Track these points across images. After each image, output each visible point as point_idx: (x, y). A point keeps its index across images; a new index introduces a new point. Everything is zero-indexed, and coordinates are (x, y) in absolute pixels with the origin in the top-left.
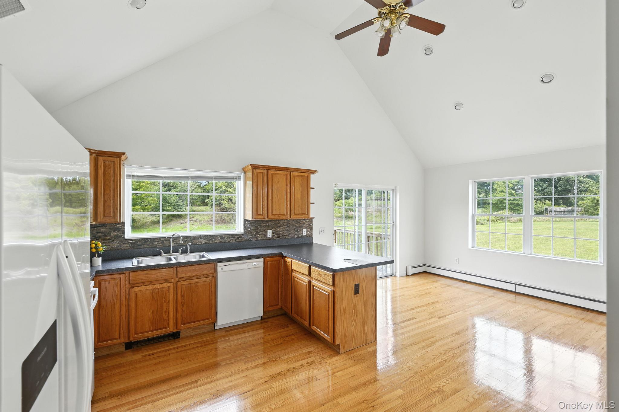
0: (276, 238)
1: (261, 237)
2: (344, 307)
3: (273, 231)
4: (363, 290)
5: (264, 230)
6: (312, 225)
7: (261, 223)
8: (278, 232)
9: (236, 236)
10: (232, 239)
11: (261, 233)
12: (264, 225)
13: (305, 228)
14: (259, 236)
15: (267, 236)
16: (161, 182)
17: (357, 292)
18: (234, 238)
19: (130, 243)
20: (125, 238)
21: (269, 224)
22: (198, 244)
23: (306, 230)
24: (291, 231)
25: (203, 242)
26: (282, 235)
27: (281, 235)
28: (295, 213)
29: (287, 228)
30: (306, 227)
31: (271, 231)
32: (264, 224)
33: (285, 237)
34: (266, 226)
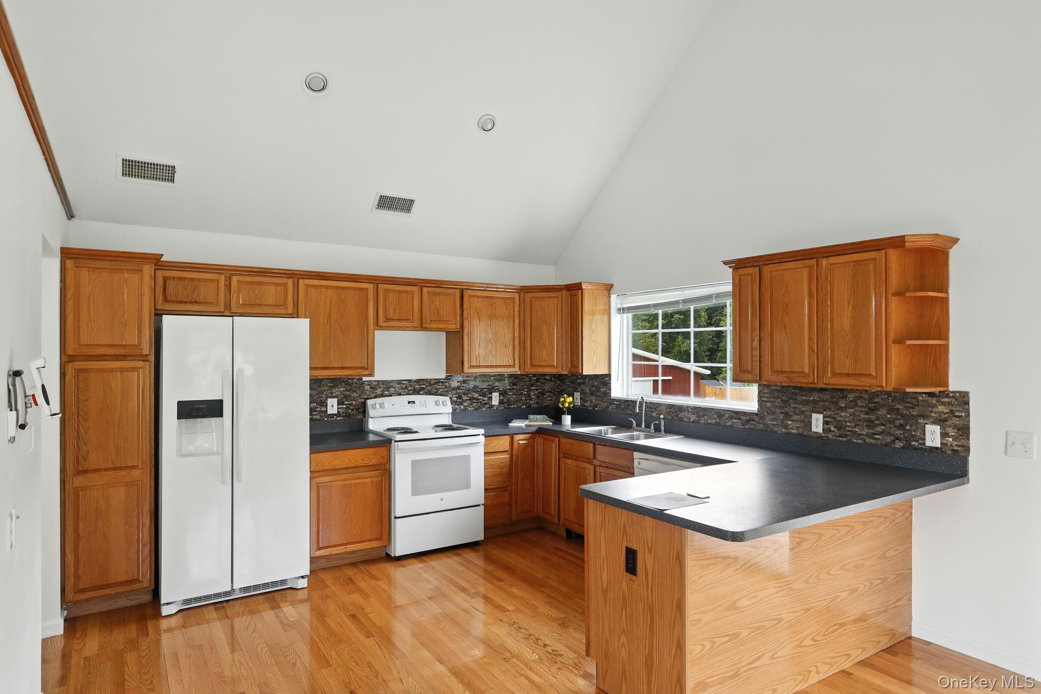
0: (834, 438)
1: (797, 428)
2: (605, 585)
3: (828, 417)
4: (647, 574)
5: (803, 412)
6: (969, 415)
7: (796, 394)
8: (840, 421)
9: (743, 416)
10: (736, 421)
11: (795, 417)
12: (804, 398)
13: (933, 423)
14: (790, 424)
15: (811, 428)
16: (660, 312)
17: (631, 566)
18: (740, 419)
19: (615, 404)
20: (610, 396)
21: (816, 396)
22: (685, 421)
23: (937, 429)
24: (884, 425)
25: (692, 419)
26: (855, 433)
27: (849, 431)
28: (837, 371)
29: (867, 413)
30: (939, 421)
31: (822, 416)
32: (804, 396)
33: (861, 439)
34: (807, 403)
